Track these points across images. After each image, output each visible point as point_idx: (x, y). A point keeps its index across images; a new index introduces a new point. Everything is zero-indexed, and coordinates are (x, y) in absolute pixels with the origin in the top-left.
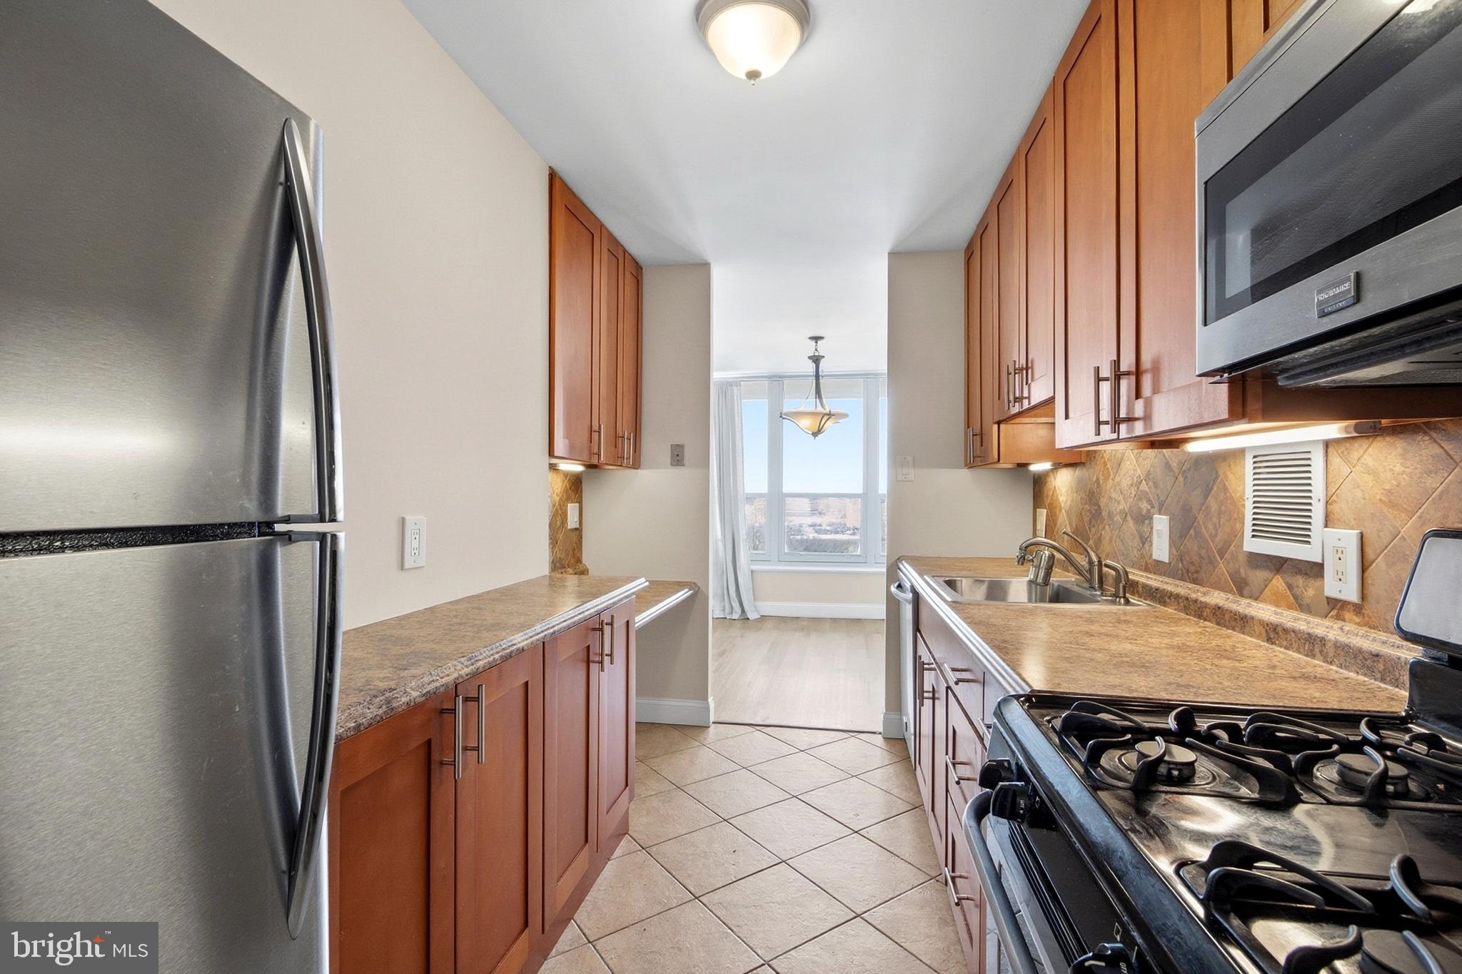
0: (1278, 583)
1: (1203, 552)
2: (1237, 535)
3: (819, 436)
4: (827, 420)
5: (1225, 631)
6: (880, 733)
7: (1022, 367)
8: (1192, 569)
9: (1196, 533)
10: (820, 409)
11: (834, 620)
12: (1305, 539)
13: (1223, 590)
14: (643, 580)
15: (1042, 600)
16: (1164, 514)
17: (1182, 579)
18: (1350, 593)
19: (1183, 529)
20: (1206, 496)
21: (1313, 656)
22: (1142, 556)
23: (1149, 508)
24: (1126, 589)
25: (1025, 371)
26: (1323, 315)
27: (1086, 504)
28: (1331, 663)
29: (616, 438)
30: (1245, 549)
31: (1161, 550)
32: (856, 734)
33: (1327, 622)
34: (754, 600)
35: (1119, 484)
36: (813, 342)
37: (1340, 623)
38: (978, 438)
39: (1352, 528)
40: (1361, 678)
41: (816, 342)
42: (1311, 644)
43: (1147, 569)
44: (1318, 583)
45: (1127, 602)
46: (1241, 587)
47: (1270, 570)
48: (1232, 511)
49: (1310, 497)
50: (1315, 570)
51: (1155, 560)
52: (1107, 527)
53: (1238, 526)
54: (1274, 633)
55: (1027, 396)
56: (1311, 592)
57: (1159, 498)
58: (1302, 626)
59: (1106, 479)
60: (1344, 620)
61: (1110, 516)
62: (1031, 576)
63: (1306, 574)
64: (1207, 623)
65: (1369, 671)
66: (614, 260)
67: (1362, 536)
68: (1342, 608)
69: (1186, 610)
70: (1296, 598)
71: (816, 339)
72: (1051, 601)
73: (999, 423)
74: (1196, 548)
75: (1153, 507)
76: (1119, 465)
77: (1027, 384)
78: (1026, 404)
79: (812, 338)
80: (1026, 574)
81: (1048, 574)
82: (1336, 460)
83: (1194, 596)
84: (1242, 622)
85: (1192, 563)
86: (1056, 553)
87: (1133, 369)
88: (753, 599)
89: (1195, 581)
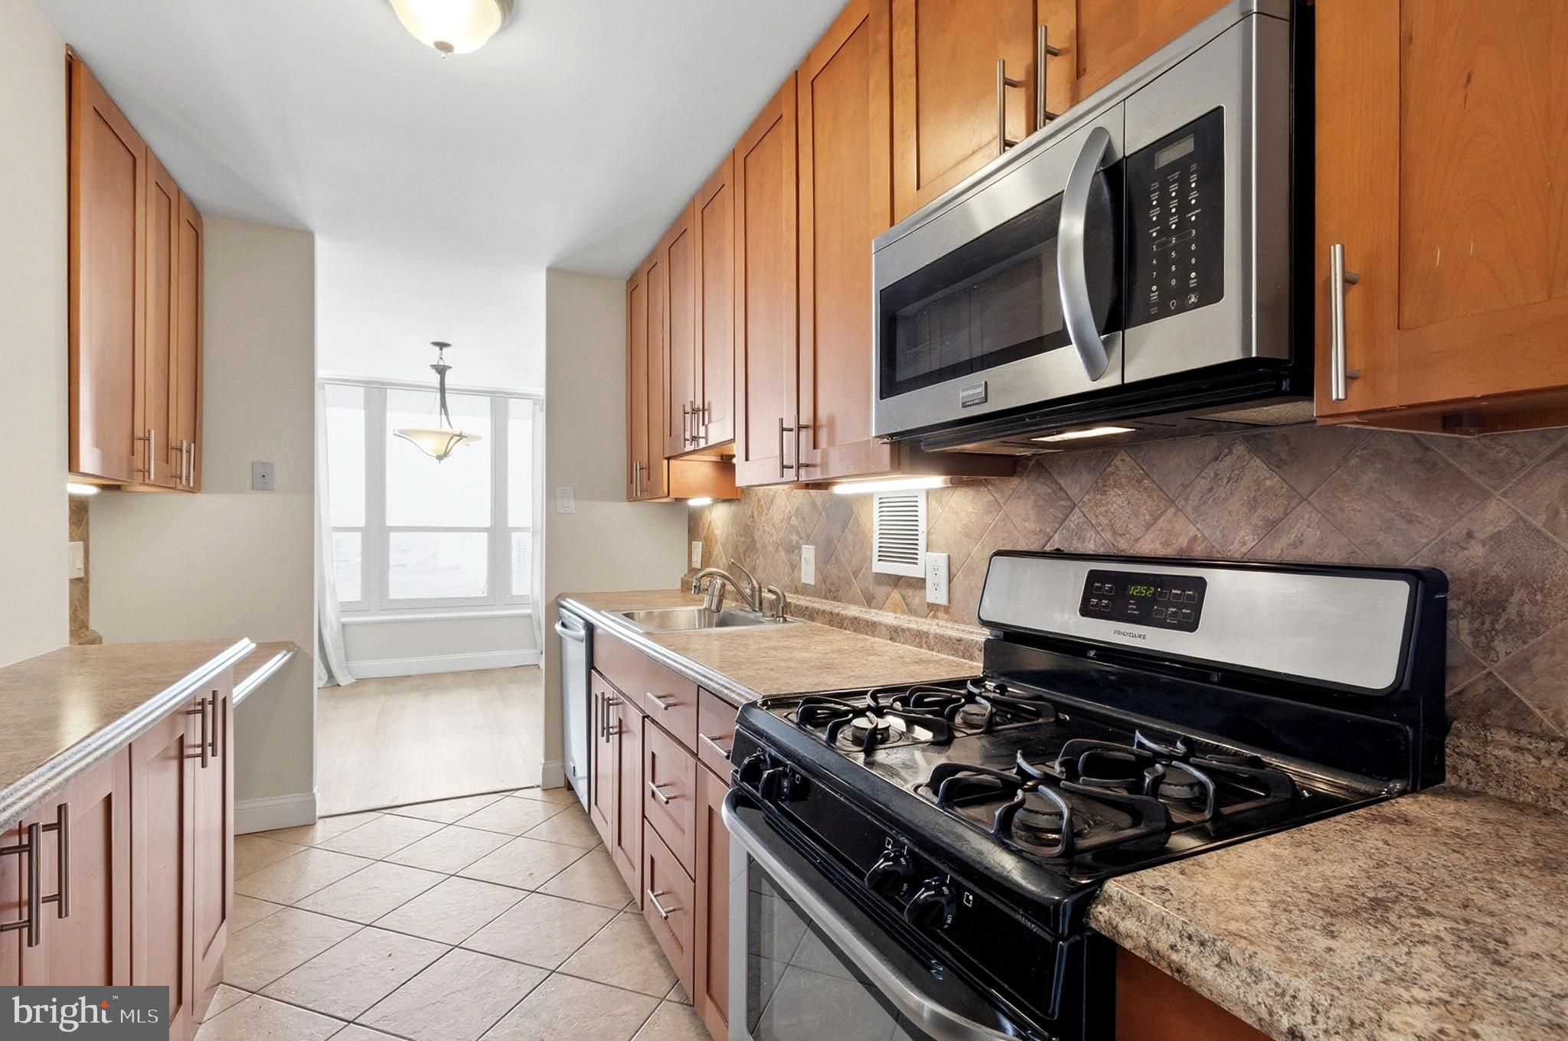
0: (896, 595)
1: (842, 575)
2: (866, 560)
3: (445, 459)
4: (458, 441)
5: (860, 636)
6: (538, 786)
7: (698, 408)
8: (833, 589)
9: (836, 559)
10: (446, 428)
11: (457, 674)
12: (912, 559)
13: (856, 604)
14: (246, 641)
15: (710, 625)
16: (811, 544)
17: (826, 598)
18: (942, 599)
19: (827, 556)
20: (844, 531)
21: (921, 647)
22: (793, 582)
23: (798, 539)
24: (781, 610)
25: (701, 413)
26: (965, 406)
27: (741, 536)
28: (932, 650)
29: (169, 450)
30: (873, 571)
31: (808, 575)
32: (511, 793)
33: (928, 621)
34: (347, 661)
35: (772, 518)
36: (438, 348)
37: (936, 621)
38: (645, 472)
39: (943, 552)
40: (951, 657)
41: (441, 349)
42: (920, 638)
43: (796, 592)
44: (921, 593)
45: (785, 620)
46: (869, 601)
47: (890, 585)
48: (864, 544)
49: (917, 530)
50: (920, 583)
51: (803, 584)
52: (761, 557)
53: (868, 553)
54: (895, 633)
55: (704, 435)
56: (917, 601)
57: (806, 532)
58: (913, 626)
59: (760, 513)
60: (937, 618)
61: (764, 546)
62: (706, 605)
63: (914, 587)
64: (847, 632)
65: (955, 652)
66: (165, 200)
67: (949, 557)
68: (937, 610)
69: (831, 623)
70: (907, 605)
71: (442, 345)
72: (717, 626)
73: (669, 459)
74: (836, 571)
75: (801, 538)
76: (772, 502)
77: (703, 424)
78: (702, 444)
79: (436, 344)
80: (701, 603)
81: (720, 602)
82: (933, 503)
83: (836, 611)
84: (872, 627)
85: (833, 584)
86: (727, 582)
87: (812, 424)
88: (344, 660)
89: (835, 599)
